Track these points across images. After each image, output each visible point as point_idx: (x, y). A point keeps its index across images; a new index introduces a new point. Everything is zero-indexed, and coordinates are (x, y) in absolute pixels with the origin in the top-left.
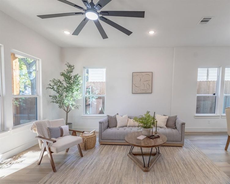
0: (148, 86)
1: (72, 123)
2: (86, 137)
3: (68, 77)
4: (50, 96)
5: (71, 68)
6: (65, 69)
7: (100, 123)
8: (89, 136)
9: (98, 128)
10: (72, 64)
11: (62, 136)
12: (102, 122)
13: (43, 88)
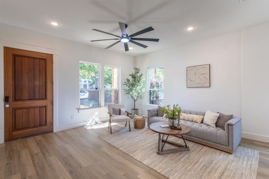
0: (204, 79)
1: (138, 109)
2: (136, 119)
3: (134, 77)
4: (125, 90)
5: (137, 70)
6: (133, 71)
7: (148, 111)
8: (138, 119)
9: (147, 114)
10: (137, 68)
11: (120, 114)
12: (150, 110)
13: (121, 85)
